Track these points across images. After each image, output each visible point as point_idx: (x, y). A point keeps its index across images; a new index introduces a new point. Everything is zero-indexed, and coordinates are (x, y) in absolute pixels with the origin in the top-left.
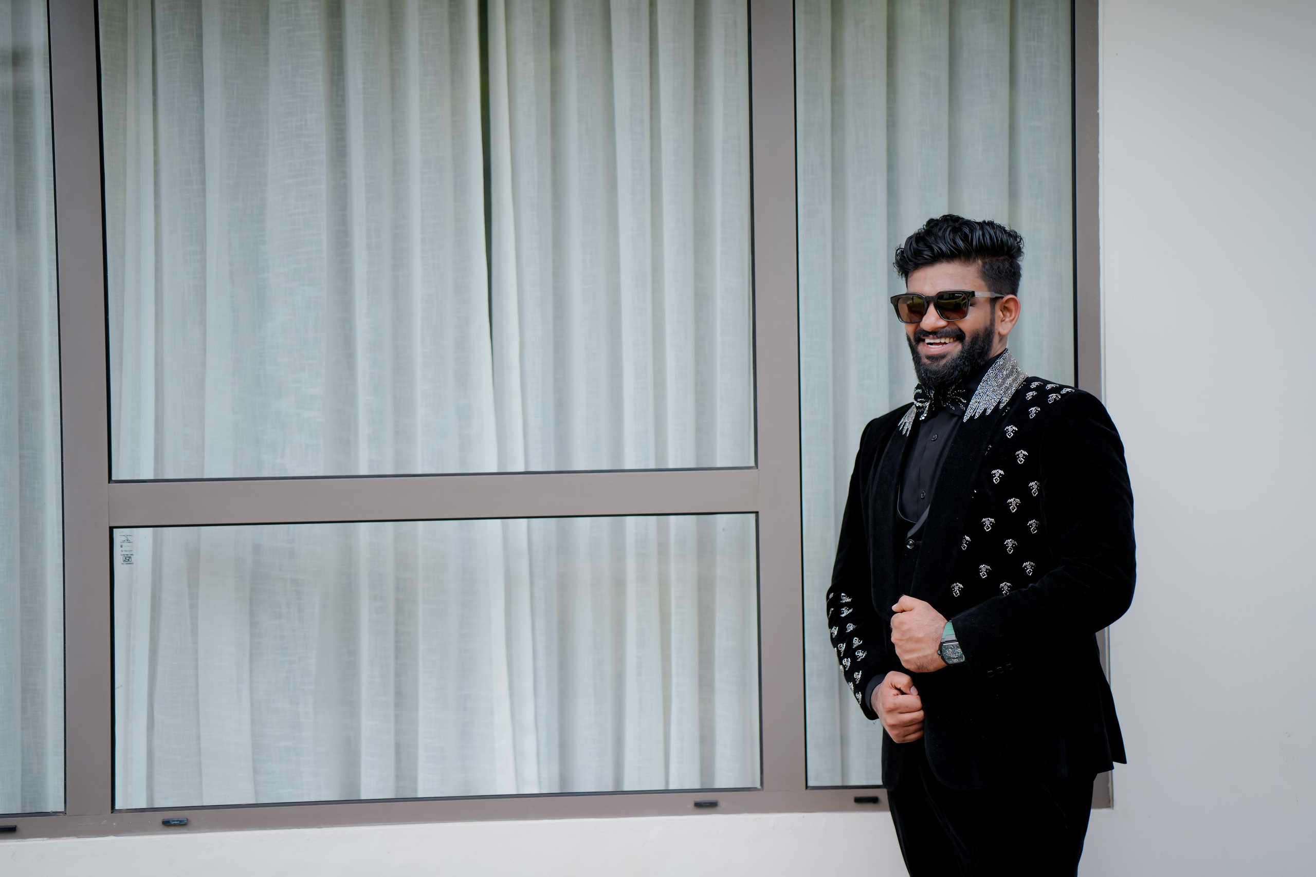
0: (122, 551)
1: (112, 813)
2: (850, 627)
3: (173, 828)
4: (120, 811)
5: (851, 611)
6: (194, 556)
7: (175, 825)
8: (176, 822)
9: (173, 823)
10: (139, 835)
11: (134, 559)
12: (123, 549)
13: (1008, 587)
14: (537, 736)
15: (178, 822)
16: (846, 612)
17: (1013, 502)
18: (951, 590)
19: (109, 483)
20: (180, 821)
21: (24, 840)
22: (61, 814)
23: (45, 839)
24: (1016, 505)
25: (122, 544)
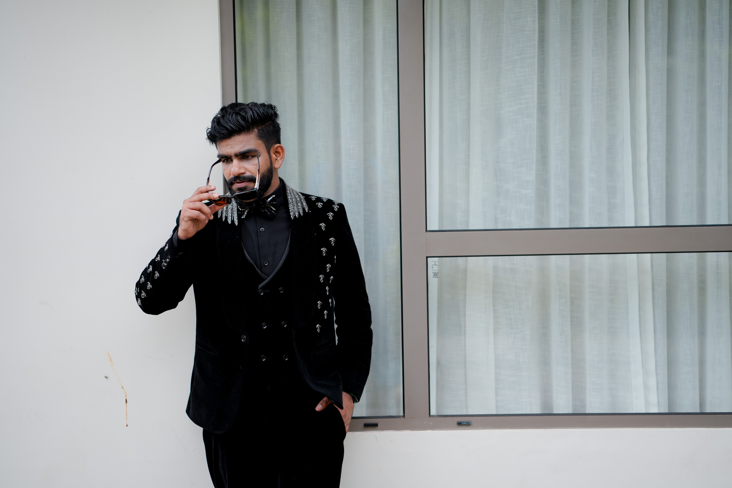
0: (433, 270)
1: (429, 417)
3: (463, 426)
4: (434, 416)
7: (464, 425)
8: (465, 423)
9: (463, 424)
10: (444, 430)
11: (439, 275)
12: (433, 269)
14: (657, 378)
15: (466, 423)
19: (426, 232)
20: (467, 423)
21: (382, 431)
22: (401, 417)
23: (394, 431)
25: (432, 266)
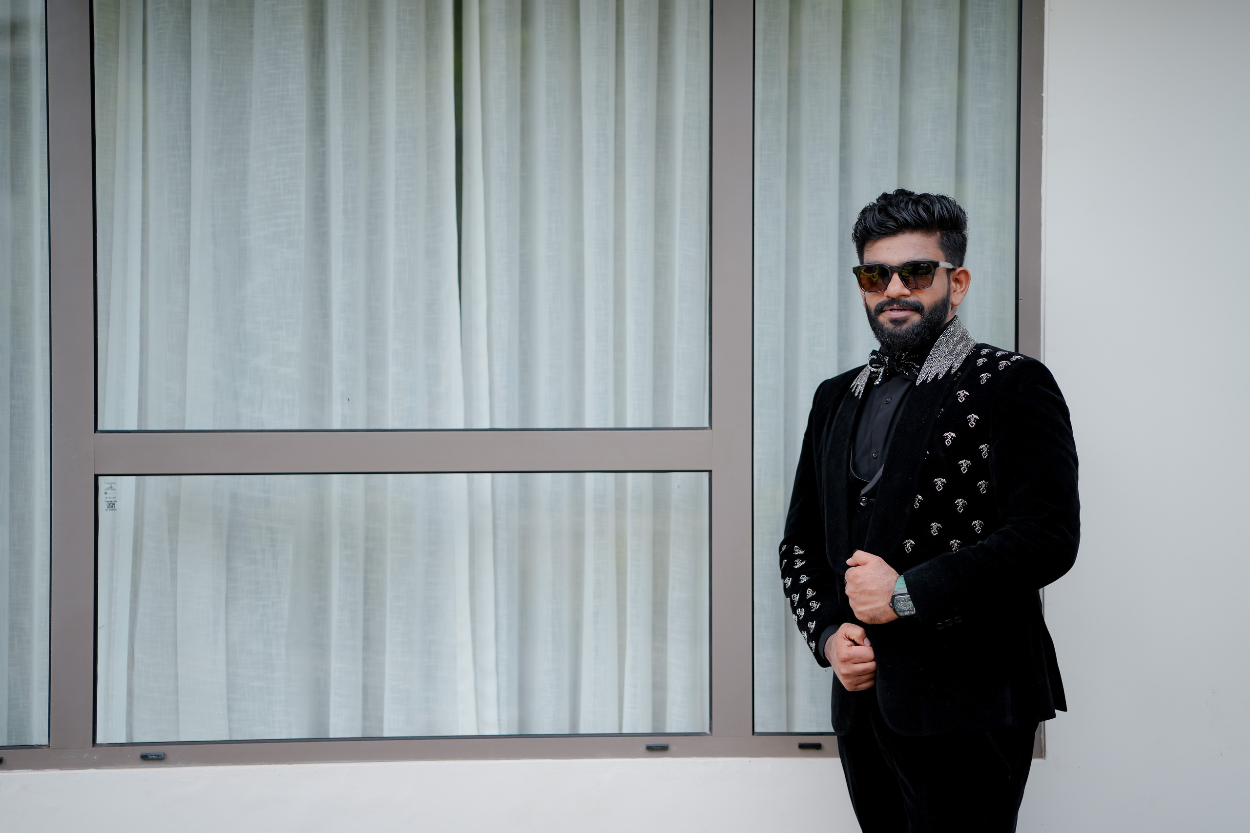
0: (106, 498)
1: (93, 747)
2: (804, 579)
3: (150, 762)
4: (101, 745)
5: (804, 563)
6: (174, 504)
7: (153, 759)
9: (151, 757)
11: (117, 505)
12: (108, 495)
13: (958, 544)
14: (498, 681)
16: (799, 564)
17: (964, 464)
18: (903, 546)
20: (159, 756)
22: (45, 747)
23: (33, 770)
24: (967, 466)
25: (106, 491)
